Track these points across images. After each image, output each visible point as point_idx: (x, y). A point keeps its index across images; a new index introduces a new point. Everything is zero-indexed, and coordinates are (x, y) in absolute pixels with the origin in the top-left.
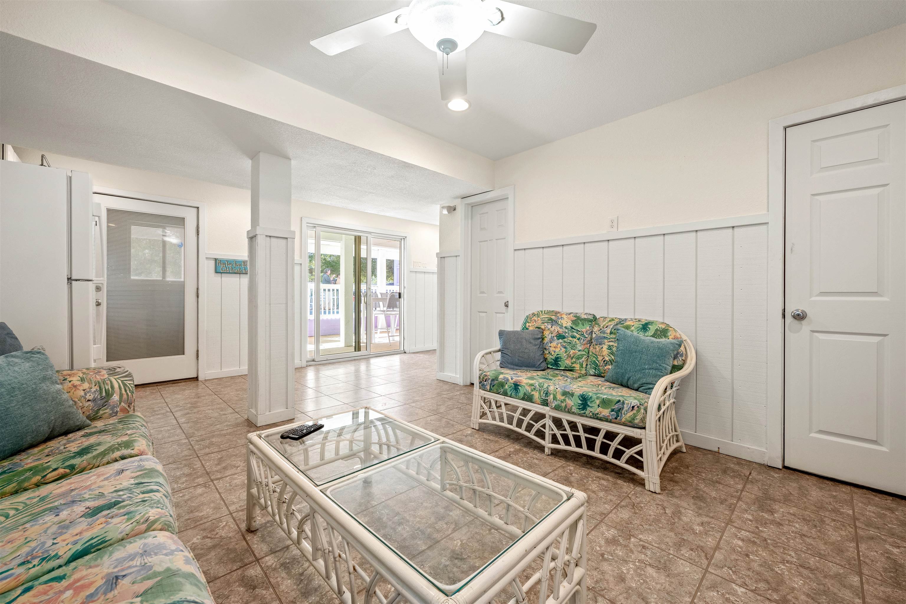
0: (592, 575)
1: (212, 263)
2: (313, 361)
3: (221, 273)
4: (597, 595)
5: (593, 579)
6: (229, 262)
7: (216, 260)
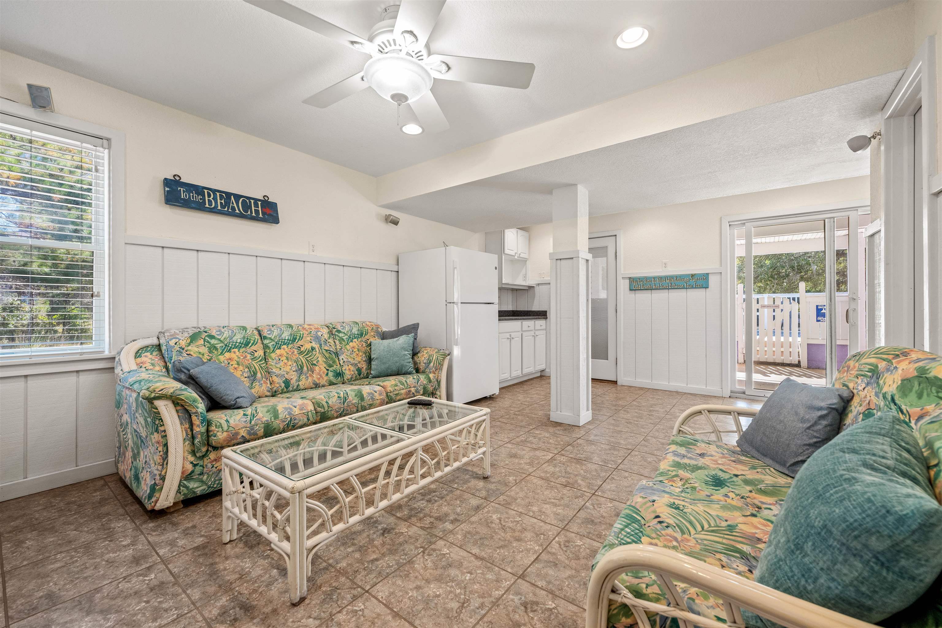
0: (349, 622)
1: (627, 281)
2: (744, 393)
3: (635, 290)
4: (323, 621)
5: (344, 622)
6: (640, 279)
7: (630, 278)
